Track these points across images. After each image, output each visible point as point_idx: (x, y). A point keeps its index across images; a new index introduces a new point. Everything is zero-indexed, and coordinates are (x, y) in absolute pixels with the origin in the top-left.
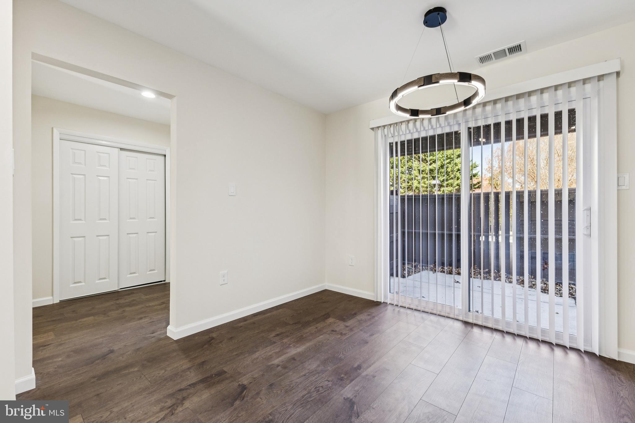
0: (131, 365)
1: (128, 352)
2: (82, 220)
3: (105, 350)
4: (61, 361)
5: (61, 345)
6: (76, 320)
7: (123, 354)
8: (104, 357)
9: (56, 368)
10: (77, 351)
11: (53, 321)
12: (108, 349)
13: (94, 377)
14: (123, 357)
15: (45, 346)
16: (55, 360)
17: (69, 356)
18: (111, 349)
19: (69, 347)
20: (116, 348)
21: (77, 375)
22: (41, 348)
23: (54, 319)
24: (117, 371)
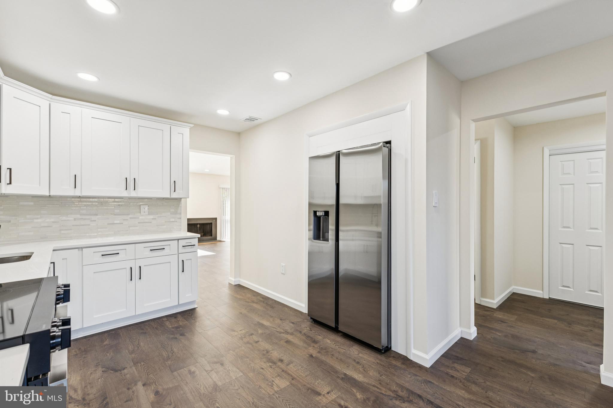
0: (533, 370)
1: (545, 361)
2: (571, 228)
3: (532, 348)
4: (500, 336)
5: (511, 327)
6: (542, 317)
7: (540, 359)
8: (524, 351)
9: (492, 337)
10: (514, 337)
11: (528, 310)
12: (534, 349)
13: (502, 358)
14: (536, 361)
15: (503, 322)
16: (497, 333)
17: (505, 336)
18: (536, 350)
19: (513, 331)
20: (540, 352)
21: (496, 349)
22: (500, 322)
23: (529, 308)
24: (521, 366)
